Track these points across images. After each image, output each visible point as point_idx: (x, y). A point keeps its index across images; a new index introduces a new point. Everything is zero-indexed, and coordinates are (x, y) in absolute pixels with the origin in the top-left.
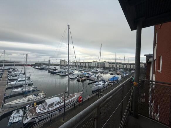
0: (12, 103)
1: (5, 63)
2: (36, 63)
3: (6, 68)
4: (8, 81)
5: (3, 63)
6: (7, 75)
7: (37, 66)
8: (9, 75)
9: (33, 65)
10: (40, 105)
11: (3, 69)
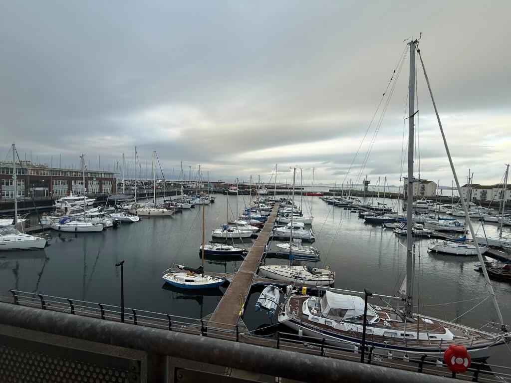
0: (269, 268)
1: (277, 189)
2: (332, 189)
3: (278, 198)
4: (276, 225)
5: (274, 188)
6: (276, 211)
7: (332, 197)
8: (279, 212)
9: (325, 194)
10: (313, 298)
11: (273, 199)
